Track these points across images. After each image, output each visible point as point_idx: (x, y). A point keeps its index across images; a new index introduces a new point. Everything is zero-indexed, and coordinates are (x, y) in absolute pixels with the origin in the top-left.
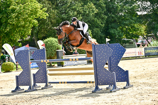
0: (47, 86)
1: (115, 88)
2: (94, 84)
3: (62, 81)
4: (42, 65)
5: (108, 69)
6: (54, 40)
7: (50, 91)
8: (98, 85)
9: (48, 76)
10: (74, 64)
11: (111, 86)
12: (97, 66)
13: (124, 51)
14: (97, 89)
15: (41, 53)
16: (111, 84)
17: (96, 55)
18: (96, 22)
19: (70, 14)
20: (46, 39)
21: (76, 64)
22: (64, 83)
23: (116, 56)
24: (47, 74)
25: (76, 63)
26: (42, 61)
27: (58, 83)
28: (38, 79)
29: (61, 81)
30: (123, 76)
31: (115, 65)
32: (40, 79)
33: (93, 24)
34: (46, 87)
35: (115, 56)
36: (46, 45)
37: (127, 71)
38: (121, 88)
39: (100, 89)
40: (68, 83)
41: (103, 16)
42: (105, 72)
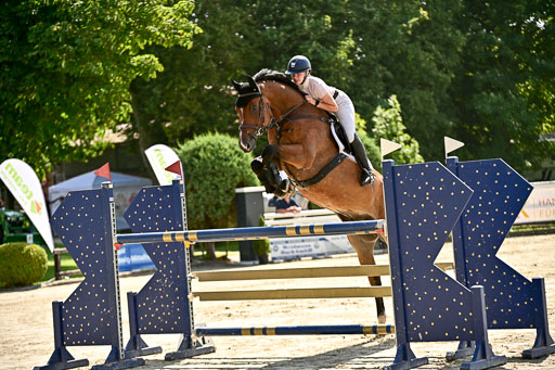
0: (189, 346)
1: (484, 356)
2: (393, 336)
3: (256, 327)
4: (166, 253)
5: (452, 274)
6: (226, 146)
7: (203, 366)
8: (408, 341)
9: (196, 303)
10: (315, 251)
11: (469, 345)
12: (404, 257)
13: (525, 192)
14: (405, 358)
15: (164, 204)
16: (464, 339)
17: (400, 211)
18: (417, 62)
19: (302, 27)
20: (192, 138)
21: (325, 251)
22: (264, 331)
23: (490, 216)
24: (190, 296)
25: (323, 247)
26: (167, 237)
27: (238, 332)
28: (149, 318)
29: (250, 327)
30: (522, 304)
31: (484, 256)
32: (157, 314)
33: (402, 73)
34: (186, 352)
35: (483, 216)
36: (188, 165)
37: (539, 283)
38: (509, 355)
39: (418, 360)
40: (280, 331)
41: (450, 35)
42: (438, 284)
